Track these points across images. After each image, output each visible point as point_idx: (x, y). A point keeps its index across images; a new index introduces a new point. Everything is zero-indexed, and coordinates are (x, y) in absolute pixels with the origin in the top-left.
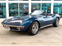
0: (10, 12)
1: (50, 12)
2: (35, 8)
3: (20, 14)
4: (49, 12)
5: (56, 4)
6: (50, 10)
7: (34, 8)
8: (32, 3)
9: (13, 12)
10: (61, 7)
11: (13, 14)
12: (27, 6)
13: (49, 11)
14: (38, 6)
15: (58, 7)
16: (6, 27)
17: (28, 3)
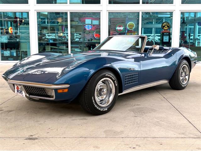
0: (42, 42)
1: (168, 41)
2: (122, 28)
3: (72, 47)
4: (164, 41)
5: (192, 15)
6: (169, 34)
7: (118, 28)
8: (109, 13)
9: (51, 41)
11: (51, 49)
12: (95, 22)
13: (166, 39)
14: (130, 20)
15: (197, 24)
16: (16, 87)
17: (100, 13)
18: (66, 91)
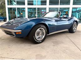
10: (80, 12)
15: (77, 13)
17: (46, 8)
18: (20, 33)
